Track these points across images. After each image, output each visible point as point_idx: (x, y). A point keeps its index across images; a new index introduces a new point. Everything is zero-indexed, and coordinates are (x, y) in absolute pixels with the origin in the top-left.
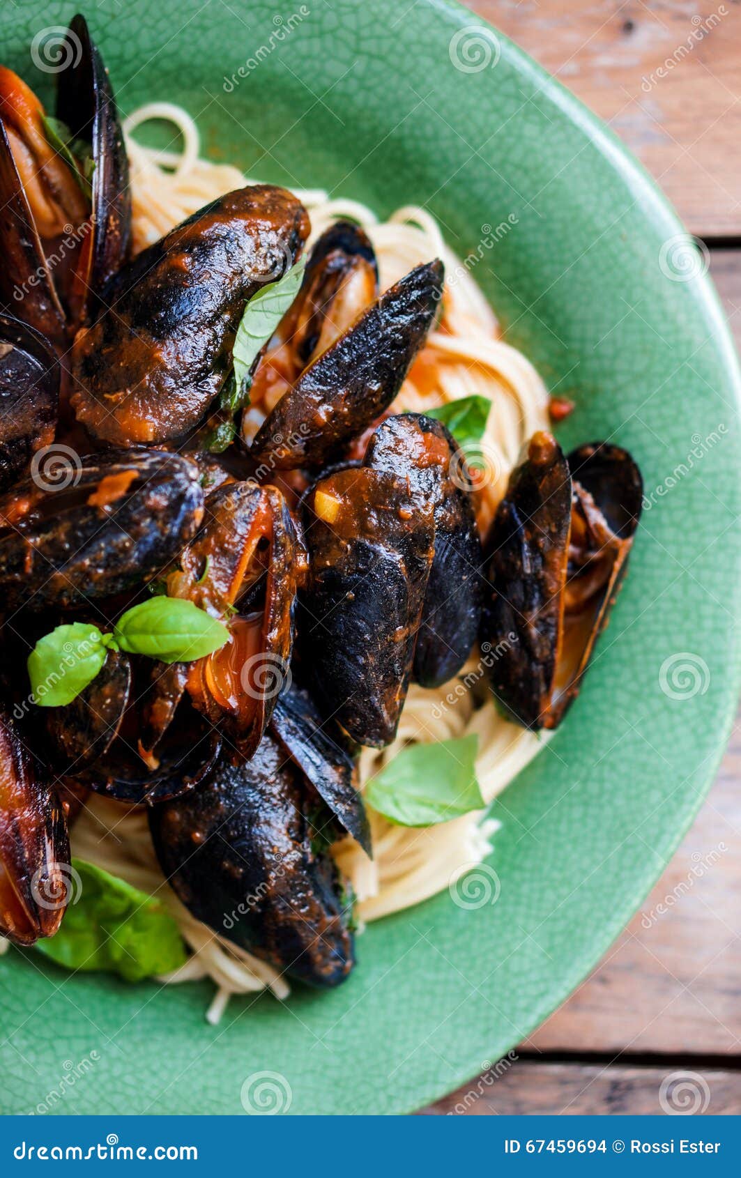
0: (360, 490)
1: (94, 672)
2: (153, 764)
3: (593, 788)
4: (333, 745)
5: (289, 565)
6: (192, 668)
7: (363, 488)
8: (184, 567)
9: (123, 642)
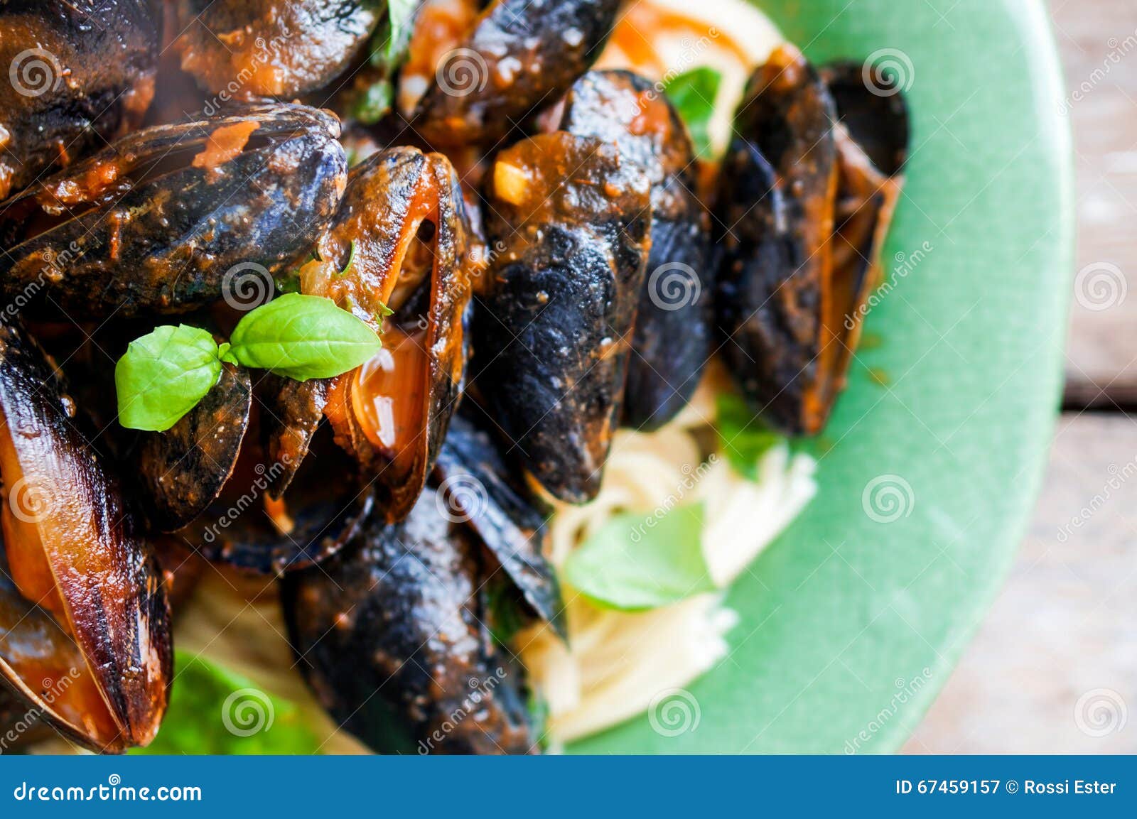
0: (553, 161)
1: (202, 390)
2: (285, 525)
3: (857, 569)
4: (518, 502)
5: (462, 258)
6: (333, 387)
7: (558, 157)
8: (322, 256)
9: (242, 353)
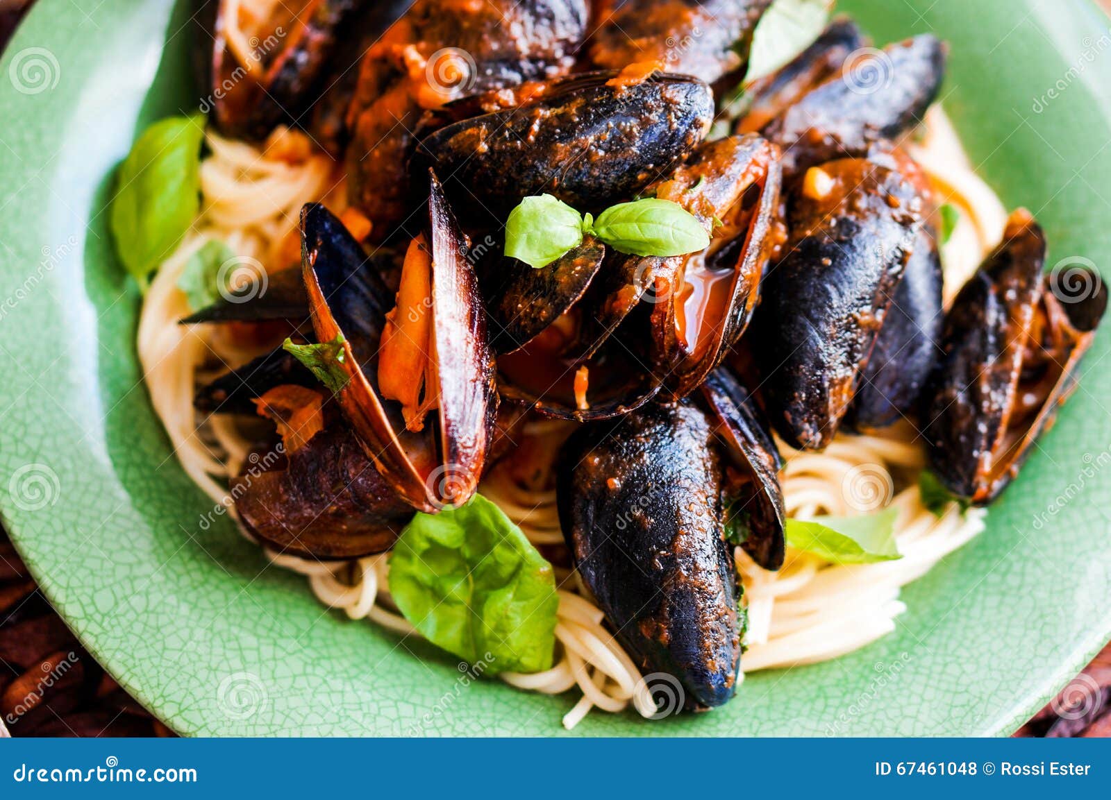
0: (853, 176)
3: (1013, 581)
7: (857, 175)
9: (603, 229)
